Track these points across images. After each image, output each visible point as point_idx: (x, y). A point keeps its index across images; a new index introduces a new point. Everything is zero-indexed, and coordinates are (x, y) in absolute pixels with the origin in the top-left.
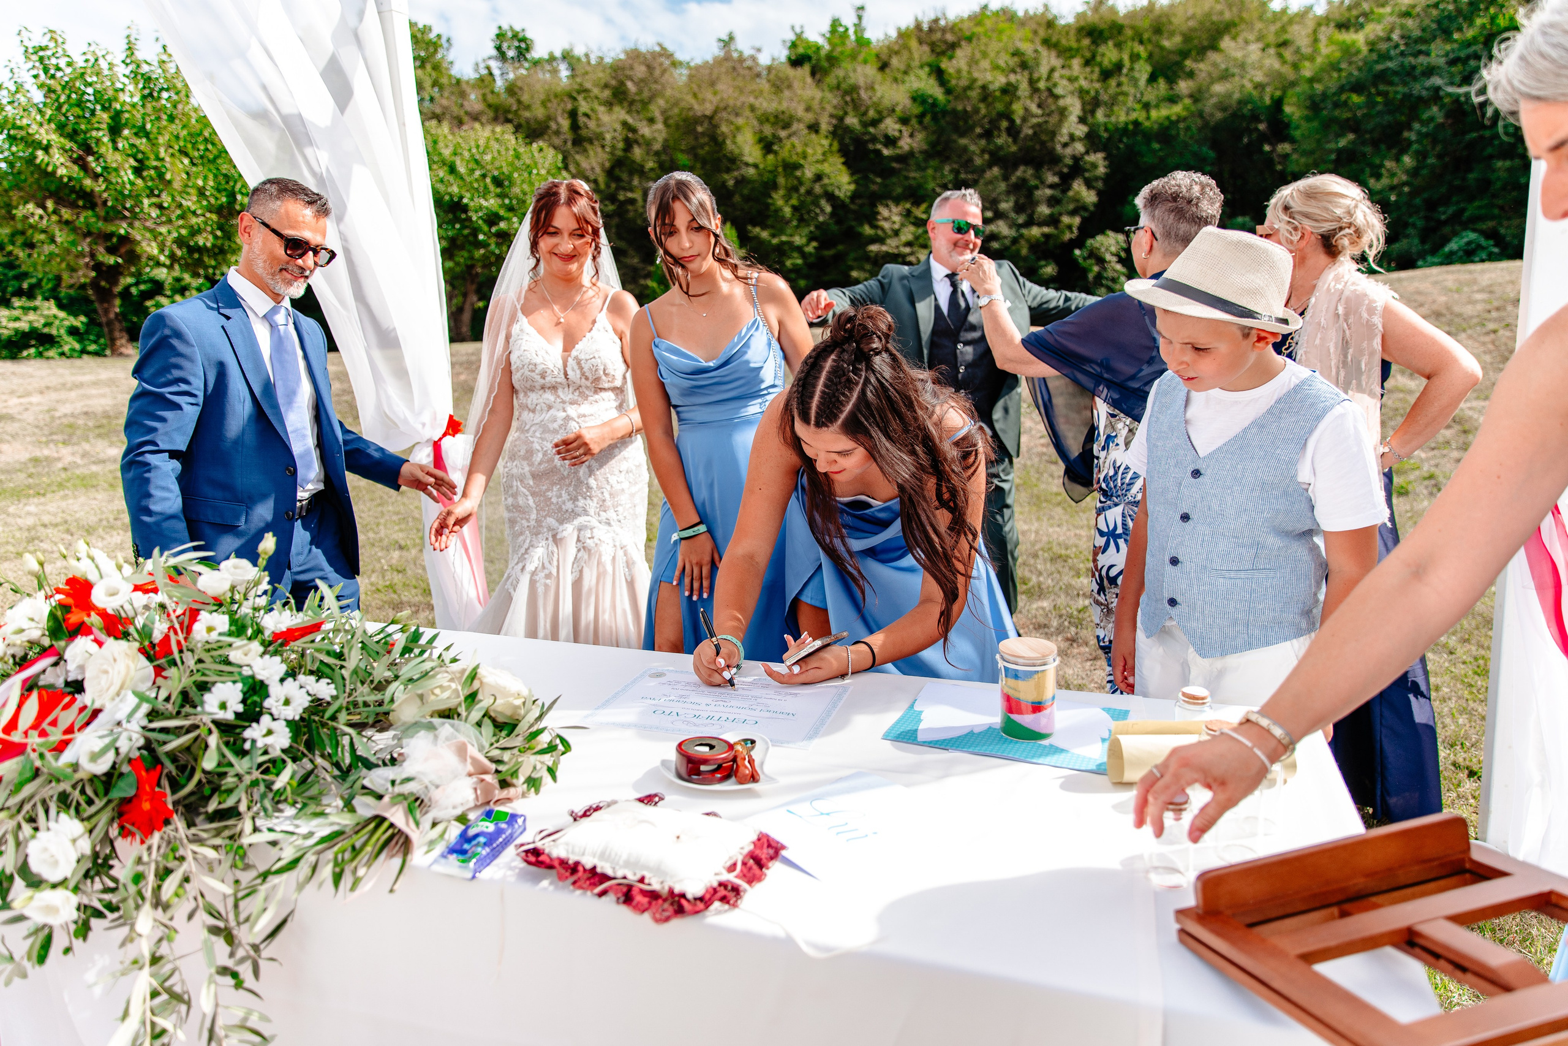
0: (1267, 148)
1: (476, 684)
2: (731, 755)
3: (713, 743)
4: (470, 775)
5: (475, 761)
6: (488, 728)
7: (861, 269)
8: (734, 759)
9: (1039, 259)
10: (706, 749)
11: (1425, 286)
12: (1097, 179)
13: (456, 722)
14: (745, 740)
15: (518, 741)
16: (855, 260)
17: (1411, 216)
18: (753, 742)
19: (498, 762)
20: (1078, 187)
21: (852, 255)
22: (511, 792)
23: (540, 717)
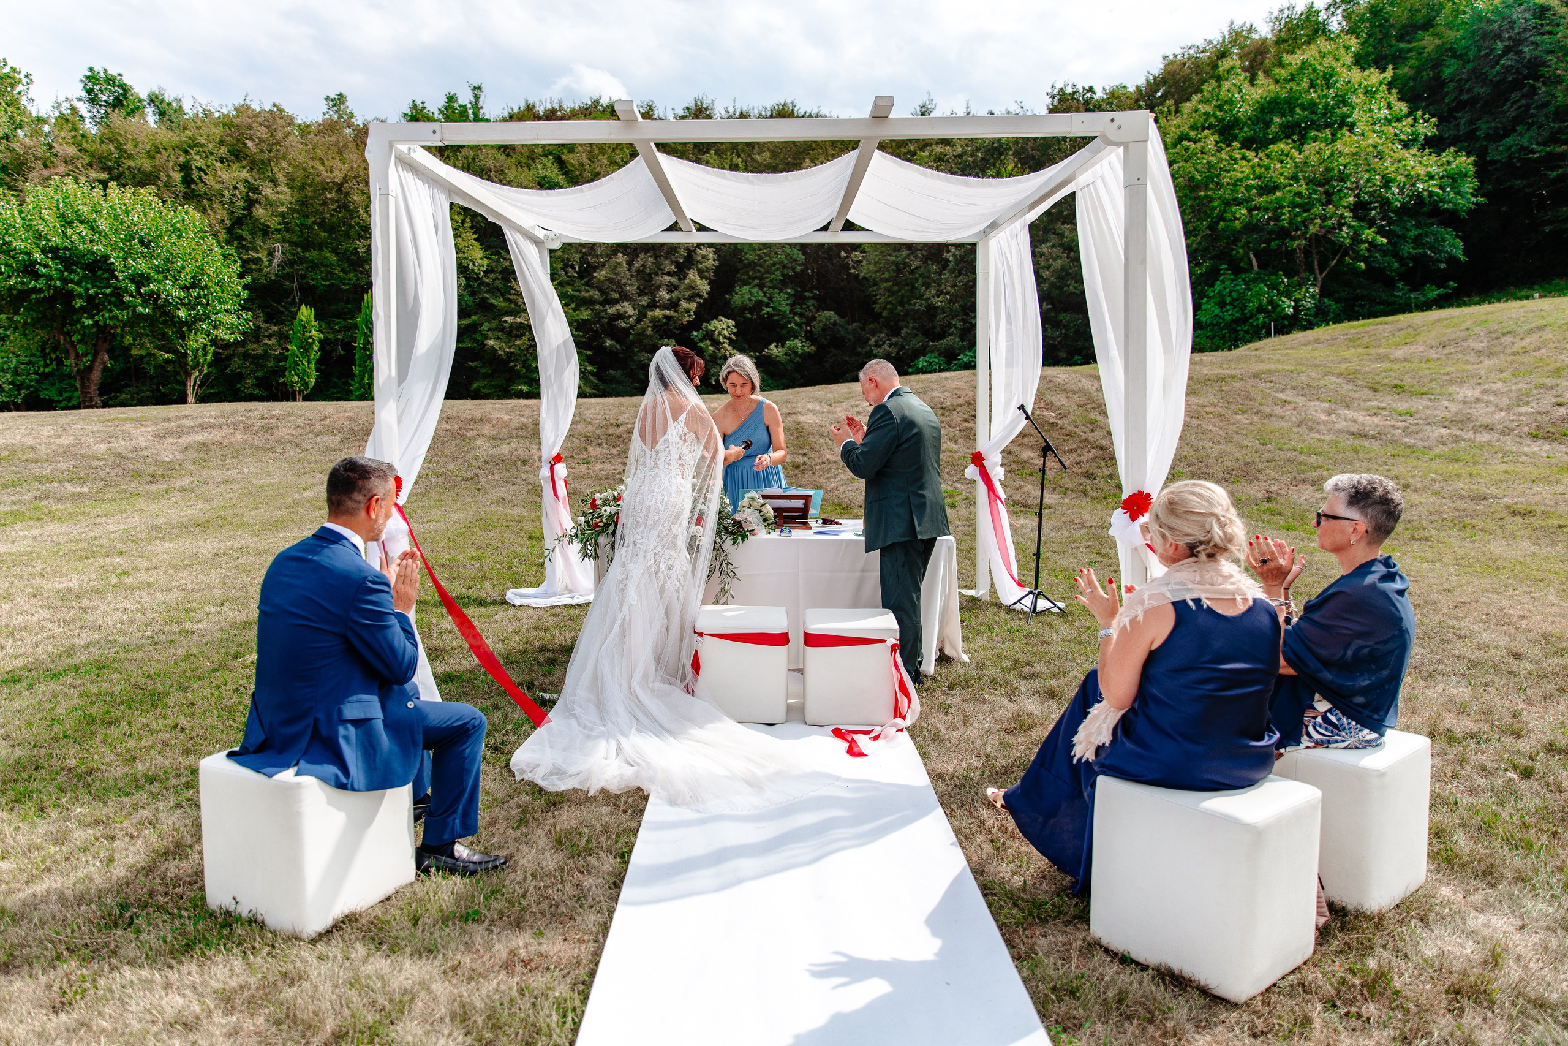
0: (843, 254)
7: (498, 338)
9: (662, 338)
11: (961, 384)
12: (708, 270)
16: (489, 330)
17: (953, 318)
20: (692, 275)
21: (486, 326)
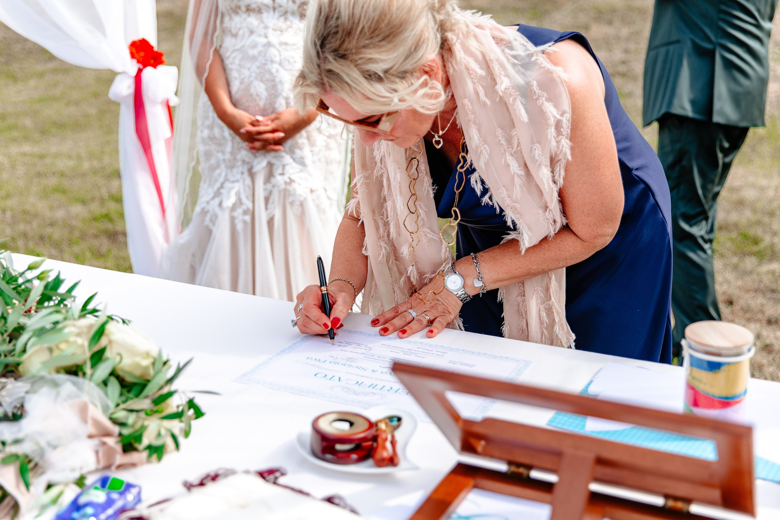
1: (104, 342)
2: (372, 432)
3: (352, 419)
4: (90, 437)
5: (97, 423)
6: (114, 387)
8: (375, 438)
10: (345, 426)
13: (79, 380)
14: (391, 418)
15: (145, 404)
18: (399, 419)
19: (122, 424)
22: (134, 457)
23: (170, 381)
